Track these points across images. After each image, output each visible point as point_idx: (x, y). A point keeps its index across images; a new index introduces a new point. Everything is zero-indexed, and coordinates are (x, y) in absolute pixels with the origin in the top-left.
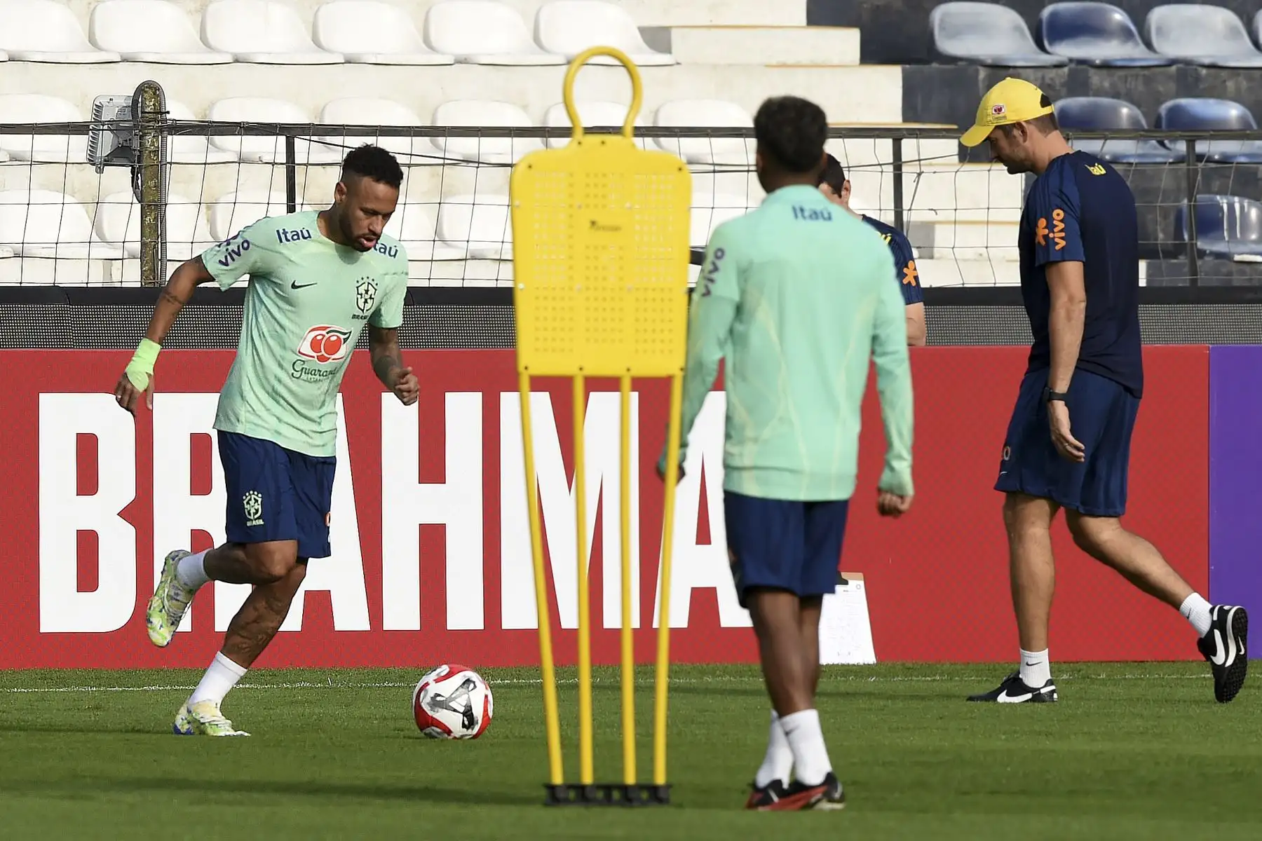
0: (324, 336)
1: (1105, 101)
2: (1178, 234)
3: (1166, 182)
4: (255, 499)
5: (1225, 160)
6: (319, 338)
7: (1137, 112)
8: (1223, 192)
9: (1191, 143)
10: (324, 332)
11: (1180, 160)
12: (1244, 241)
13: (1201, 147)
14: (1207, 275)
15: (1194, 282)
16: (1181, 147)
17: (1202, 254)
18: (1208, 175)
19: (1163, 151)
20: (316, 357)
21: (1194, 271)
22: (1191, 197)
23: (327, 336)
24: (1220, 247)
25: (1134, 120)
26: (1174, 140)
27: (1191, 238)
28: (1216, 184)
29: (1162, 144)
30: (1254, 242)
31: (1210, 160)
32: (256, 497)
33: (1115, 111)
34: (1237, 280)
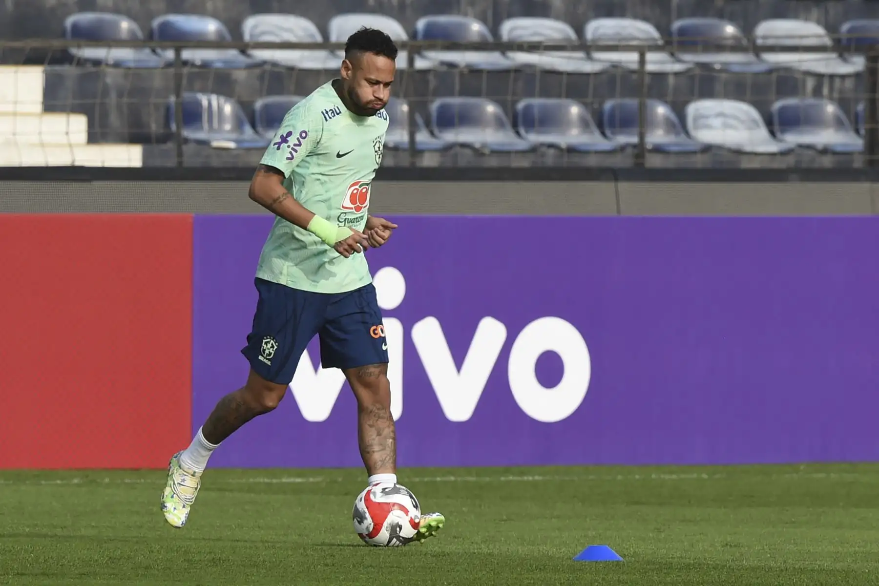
0: (357, 189)
1: (108, 17)
2: (167, 124)
3: (157, 82)
4: (272, 344)
5: (205, 65)
6: (355, 192)
7: (135, 26)
8: (204, 91)
9: (178, 51)
10: (357, 187)
11: (169, 65)
12: (220, 130)
13: (186, 54)
14: (191, 158)
15: (180, 163)
16: (170, 54)
17: (186, 141)
18: (192, 78)
19: (154, 57)
20: (354, 208)
21: (180, 154)
22: (178, 95)
23: (360, 189)
24: (201, 135)
25: (132, 33)
26: (164, 48)
27: (178, 127)
28: (197, 84)
29: (154, 51)
30: (228, 132)
31: (193, 65)
32: (273, 343)
33: (116, 25)
34: (215, 163)
